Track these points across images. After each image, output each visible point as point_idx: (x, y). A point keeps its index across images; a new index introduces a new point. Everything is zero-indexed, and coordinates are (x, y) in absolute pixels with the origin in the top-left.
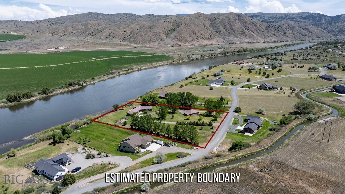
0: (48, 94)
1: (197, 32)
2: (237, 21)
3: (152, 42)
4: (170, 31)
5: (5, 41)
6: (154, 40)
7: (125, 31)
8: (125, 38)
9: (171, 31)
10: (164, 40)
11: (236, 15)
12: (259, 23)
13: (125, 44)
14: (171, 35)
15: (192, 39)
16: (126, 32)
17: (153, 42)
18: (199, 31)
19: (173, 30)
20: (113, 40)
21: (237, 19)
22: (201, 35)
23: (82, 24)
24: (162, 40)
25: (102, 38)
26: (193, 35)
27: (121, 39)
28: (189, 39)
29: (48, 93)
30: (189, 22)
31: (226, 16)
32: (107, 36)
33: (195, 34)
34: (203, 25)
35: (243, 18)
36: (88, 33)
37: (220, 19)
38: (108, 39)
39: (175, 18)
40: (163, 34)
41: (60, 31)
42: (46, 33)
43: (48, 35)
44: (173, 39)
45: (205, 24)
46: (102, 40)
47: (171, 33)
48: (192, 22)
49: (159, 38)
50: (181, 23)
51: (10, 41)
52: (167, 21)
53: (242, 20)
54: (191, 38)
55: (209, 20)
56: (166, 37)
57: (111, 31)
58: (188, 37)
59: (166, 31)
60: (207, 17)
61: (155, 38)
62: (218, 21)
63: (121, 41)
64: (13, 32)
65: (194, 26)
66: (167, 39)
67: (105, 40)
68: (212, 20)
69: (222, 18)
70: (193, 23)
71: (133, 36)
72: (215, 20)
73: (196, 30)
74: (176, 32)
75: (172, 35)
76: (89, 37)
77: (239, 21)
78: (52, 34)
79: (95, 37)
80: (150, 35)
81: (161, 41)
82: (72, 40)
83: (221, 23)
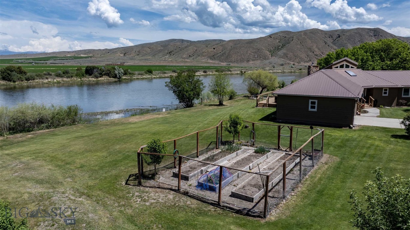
0: (14, 82)
1: (316, 50)
2: (372, 38)
3: (251, 61)
4: (276, 48)
5: (67, 59)
6: (254, 58)
7: (214, 49)
8: (213, 56)
9: (278, 49)
10: (268, 59)
11: (369, 31)
12: (407, 41)
13: (214, 62)
14: (279, 53)
15: (309, 59)
16: (216, 49)
17: (253, 60)
18: (319, 49)
19: (280, 47)
20: (198, 58)
21: (372, 36)
22: (321, 54)
23: (161, 46)
24: (265, 58)
25: (184, 56)
26: (311, 54)
27: (208, 58)
28: (305, 58)
29: (15, 78)
30: (303, 36)
31: (356, 31)
32: (190, 55)
33: (313, 53)
34: (323, 42)
35: (381, 34)
36: (166, 51)
37: (347, 36)
38: (191, 58)
39: (282, 34)
40: (267, 52)
41: (134, 52)
42: (117, 53)
43: (119, 55)
44: (282, 57)
45: (326, 40)
46: (184, 58)
47: (279, 50)
48: (307, 37)
49: (261, 56)
50: (291, 39)
51: (72, 59)
52: (271, 37)
53: (380, 37)
54: (307, 57)
55: (331, 37)
56: (272, 55)
57: (196, 49)
58: (303, 56)
59: (271, 48)
60: (326, 34)
61: (256, 56)
62: (344, 38)
63: (209, 59)
64: (83, 54)
65: (310, 42)
66: (273, 57)
67: (187, 59)
68: (335, 37)
69: (349, 34)
70: (309, 39)
71: (225, 53)
72: (339, 37)
73: (314, 47)
74: (285, 49)
75: (281, 53)
76: (167, 56)
77: (376, 39)
78: (125, 54)
79: (174, 55)
80: (249, 52)
81: (264, 60)
82: (145, 59)
83: (349, 40)
